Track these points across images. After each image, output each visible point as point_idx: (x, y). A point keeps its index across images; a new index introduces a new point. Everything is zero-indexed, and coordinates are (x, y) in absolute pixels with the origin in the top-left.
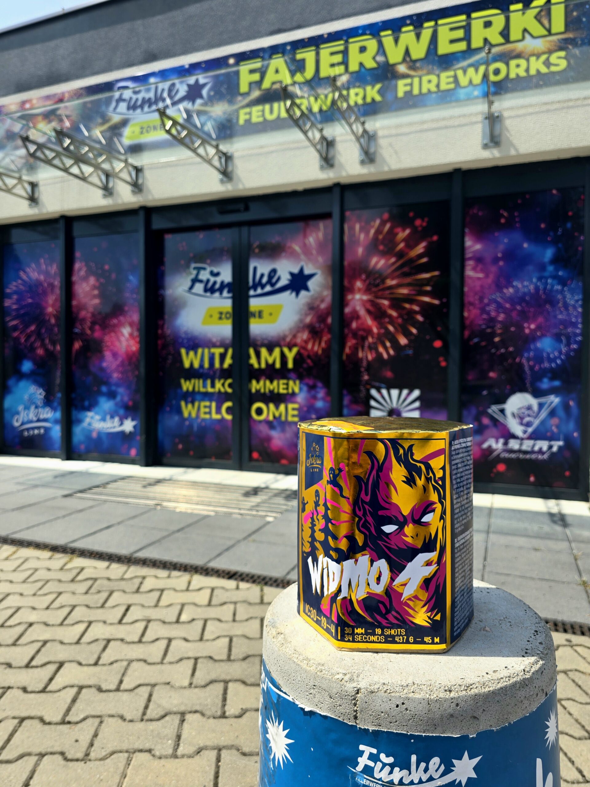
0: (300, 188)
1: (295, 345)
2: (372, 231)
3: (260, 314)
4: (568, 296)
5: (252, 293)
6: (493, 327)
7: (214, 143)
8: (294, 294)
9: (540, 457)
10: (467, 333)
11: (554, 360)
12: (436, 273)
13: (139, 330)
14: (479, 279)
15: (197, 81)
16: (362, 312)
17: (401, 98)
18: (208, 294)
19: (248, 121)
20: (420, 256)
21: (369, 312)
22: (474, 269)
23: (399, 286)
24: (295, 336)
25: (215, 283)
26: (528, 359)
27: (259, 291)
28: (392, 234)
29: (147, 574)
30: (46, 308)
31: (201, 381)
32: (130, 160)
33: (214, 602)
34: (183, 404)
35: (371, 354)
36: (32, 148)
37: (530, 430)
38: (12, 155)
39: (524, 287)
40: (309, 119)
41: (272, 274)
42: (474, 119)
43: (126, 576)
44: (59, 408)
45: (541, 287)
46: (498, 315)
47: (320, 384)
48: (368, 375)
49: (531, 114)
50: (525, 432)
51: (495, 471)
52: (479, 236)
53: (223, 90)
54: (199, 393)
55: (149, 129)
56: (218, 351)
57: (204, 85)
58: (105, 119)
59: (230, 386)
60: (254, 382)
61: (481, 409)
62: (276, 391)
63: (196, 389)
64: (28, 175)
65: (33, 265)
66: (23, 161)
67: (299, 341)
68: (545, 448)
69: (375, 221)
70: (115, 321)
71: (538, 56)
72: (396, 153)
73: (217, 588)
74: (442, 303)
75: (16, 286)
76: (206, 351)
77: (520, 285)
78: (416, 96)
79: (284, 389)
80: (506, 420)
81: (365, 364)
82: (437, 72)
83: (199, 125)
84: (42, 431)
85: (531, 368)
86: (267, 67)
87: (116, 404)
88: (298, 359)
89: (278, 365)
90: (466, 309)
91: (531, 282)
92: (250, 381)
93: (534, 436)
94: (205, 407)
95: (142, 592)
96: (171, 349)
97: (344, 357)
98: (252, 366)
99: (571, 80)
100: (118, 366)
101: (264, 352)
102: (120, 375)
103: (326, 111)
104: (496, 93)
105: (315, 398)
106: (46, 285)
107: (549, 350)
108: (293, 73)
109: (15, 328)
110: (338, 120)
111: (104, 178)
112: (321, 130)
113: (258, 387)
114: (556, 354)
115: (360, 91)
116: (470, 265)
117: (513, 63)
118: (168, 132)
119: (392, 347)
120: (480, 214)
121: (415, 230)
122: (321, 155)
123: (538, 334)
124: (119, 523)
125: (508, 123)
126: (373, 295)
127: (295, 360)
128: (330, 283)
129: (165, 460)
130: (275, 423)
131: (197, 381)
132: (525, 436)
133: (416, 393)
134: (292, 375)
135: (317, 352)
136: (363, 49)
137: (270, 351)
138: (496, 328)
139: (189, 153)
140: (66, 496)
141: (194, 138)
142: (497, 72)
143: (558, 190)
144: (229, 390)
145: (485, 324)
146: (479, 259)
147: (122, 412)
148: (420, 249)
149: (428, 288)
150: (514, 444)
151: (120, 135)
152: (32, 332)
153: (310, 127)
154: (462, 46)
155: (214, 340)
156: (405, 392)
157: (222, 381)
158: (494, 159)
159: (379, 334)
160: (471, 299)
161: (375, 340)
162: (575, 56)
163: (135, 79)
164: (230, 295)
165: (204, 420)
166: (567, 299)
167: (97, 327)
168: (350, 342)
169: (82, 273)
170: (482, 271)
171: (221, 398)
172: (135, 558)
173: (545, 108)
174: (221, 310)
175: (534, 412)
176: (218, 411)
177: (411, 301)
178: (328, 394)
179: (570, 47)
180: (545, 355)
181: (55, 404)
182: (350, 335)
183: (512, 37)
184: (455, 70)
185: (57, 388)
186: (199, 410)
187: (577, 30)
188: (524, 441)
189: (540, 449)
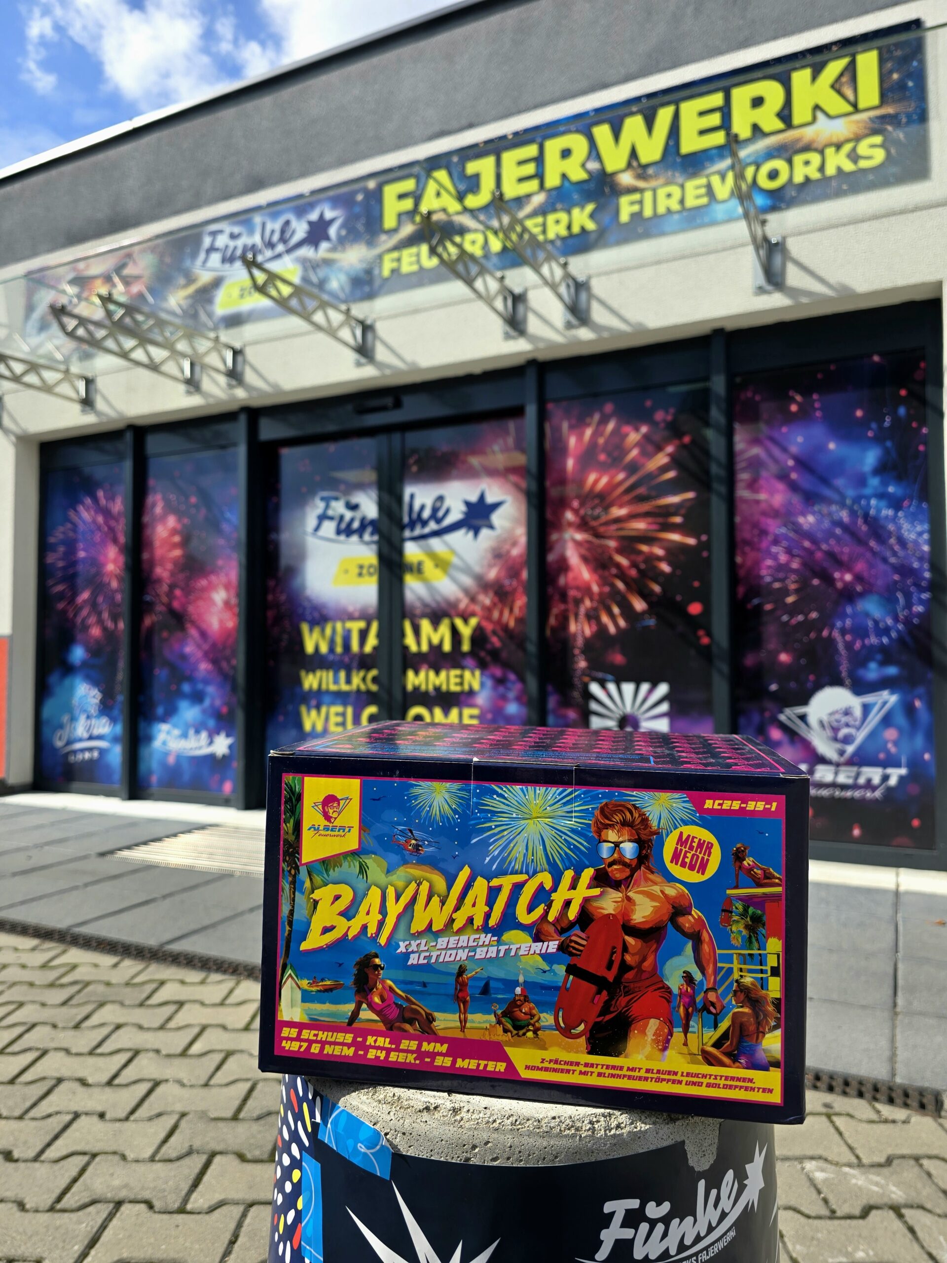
0: (477, 370)
1: (473, 614)
2: (588, 432)
3: (420, 568)
4: (906, 526)
5: (407, 533)
6: (782, 580)
7: (343, 307)
8: (471, 534)
9: (869, 795)
10: (741, 590)
11: (885, 632)
12: (690, 495)
13: (238, 595)
14: (759, 502)
15: (321, 216)
16: (575, 560)
17: (626, 224)
18: (342, 538)
19: (394, 271)
20: (664, 469)
21: (585, 559)
22: (749, 486)
23: (632, 517)
24: (471, 601)
25: (352, 520)
26: (843, 632)
27: (418, 531)
28: (617, 436)
30: (103, 565)
31: (331, 674)
32: (223, 338)
34: (304, 709)
35: (590, 626)
36: (71, 324)
37: (850, 749)
39: (831, 513)
41: (438, 504)
44: (121, 719)
45: (859, 513)
46: (789, 561)
47: (512, 677)
48: (587, 660)
50: (842, 753)
53: (360, 226)
54: (328, 692)
56: (356, 626)
57: (332, 221)
58: (190, 280)
59: (375, 680)
60: (410, 674)
61: (768, 713)
62: (444, 688)
63: (324, 687)
64: (79, 365)
65: (88, 501)
66: (70, 349)
67: (478, 607)
68: (876, 780)
69: (591, 417)
70: (204, 582)
71: (838, 146)
74: (700, 542)
75: (64, 533)
76: (339, 626)
77: (824, 511)
78: (649, 219)
79: (456, 684)
80: (809, 732)
81: (580, 642)
82: (680, 180)
84: (96, 754)
85: (849, 646)
86: (423, 189)
87: (204, 712)
88: (479, 637)
89: (447, 647)
90: (738, 552)
91: (843, 505)
92: (404, 673)
93: (860, 760)
96: (287, 623)
97: (548, 633)
98: (406, 648)
99: (891, 180)
101: (426, 625)
102: (209, 667)
103: (510, 251)
104: (774, 208)
105: (504, 698)
106: (104, 529)
107: (876, 616)
108: (461, 196)
112: (501, 279)
113: (417, 682)
114: (889, 621)
115: (563, 216)
116: (742, 480)
117: (798, 159)
119: (621, 614)
120: (758, 398)
121: (655, 427)
122: (504, 319)
123: (859, 588)
125: (795, 251)
126: (591, 532)
127: (474, 638)
128: (525, 515)
131: (324, 674)
132: (842, 760)
133: (663, 689)
134: (469, 662)
135: (507, 624)
136: (566, 153)
137: (435, 623)
138: (788, 582)
140: (103, 854)
141: (306, 299)
142: (773, 175)
143: (880, 354)
144: (374, 688)
145: (770, 575)
147: (212, 723)
148: (663, 457)
149: (678, 520)
150: (824, 774)
151: (210, 301)
152: (84, 601)
153: (479, 274)
154: (719, 138)
155: (351, 609)
156: (645, 687)
157: (362, 673)
159: (601, 594)
160: (747, 535)
161: (595, 604)
162: (897, 143)
163: (231, 217)
164: (375, 538)
166: (903, 531)
167: (178, 592)
168: (558, 609)
169: (158, 510)
170: (763, 489)
171: (361, 700)
172: (164, 952)
174: (361, 562)
175: (855, 720)
176: (357, 720)
177: (651, 541)
178: (523, 690)
179: (890, 128)
180: (870, 624)
181: (116, 712)
182: (557, 597)
183: (797, 120)
184: (708, 176)
185: (118, 688)
186: (327, 719)
187: (900, 100)
188: (842, 768)
189: (869, 781)
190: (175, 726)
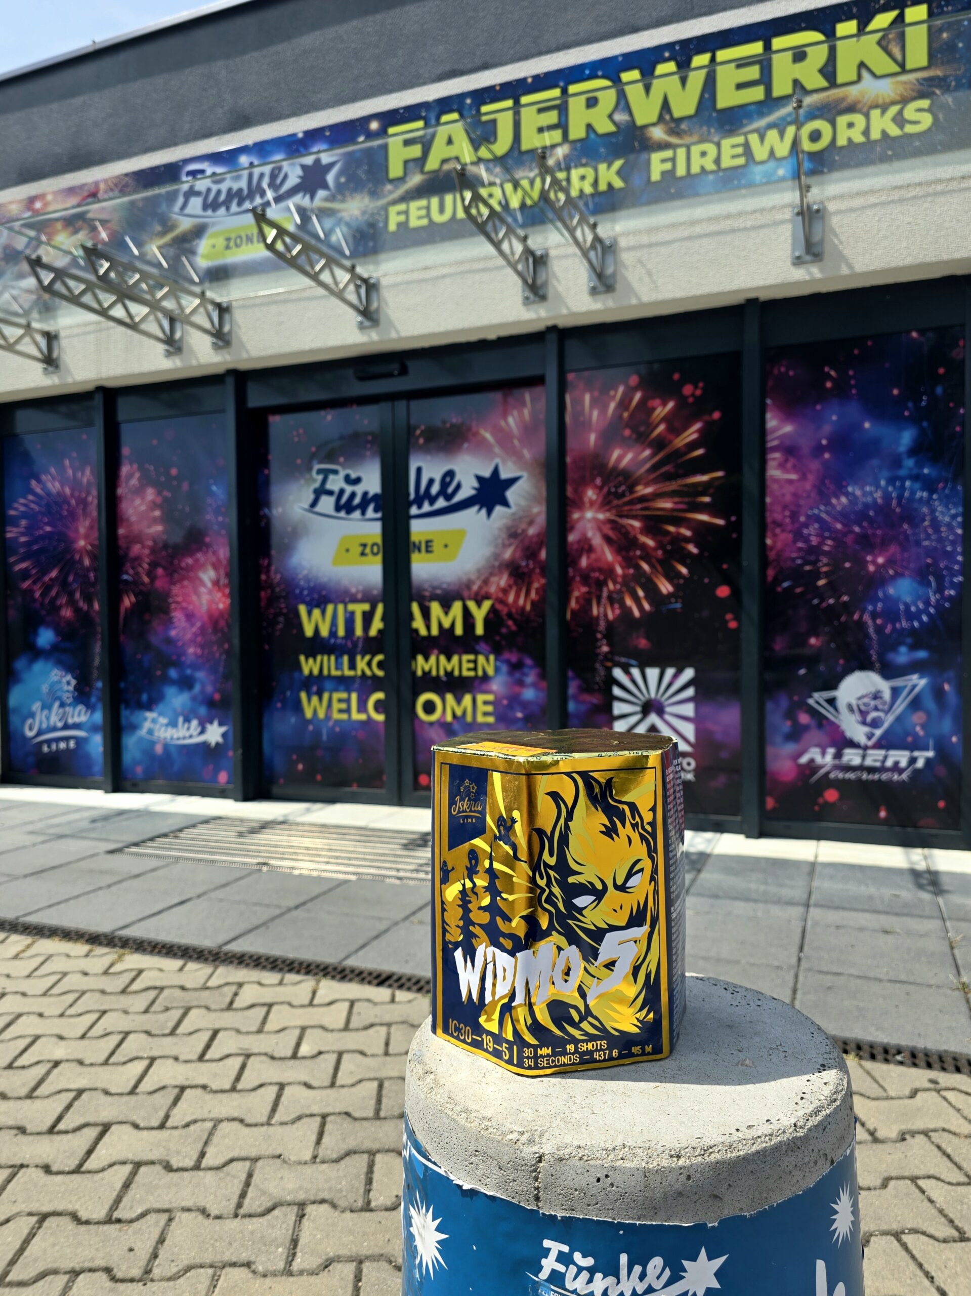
0: (492, 336)
1: (487, 597)
2: (612, 405)
3: (428, 546)
4: (940, 508)
5: (414, 510)
6: (814, 563)
7: (348, 263)
8: (484, 513)
9: (896, 777)
10: (771, 573)
11: (917, 616)
12: (720, 474)
13: (228, 575)
14: (790, 482)
15: (317, 161)
16: (597, 540)
17: (657, 183)
18: (342, 514)
19: (403, 226)
20: (692, 446)
21: (607, 539)
22: (782, 466)
23: (656, 496)
24: (486, 582)
25: (353, 495)
26: (874, 615)
27: (426, 508)
28: (644, 408)
29: (246, 980)
30: (75, 541)
31: (333, 658)
32: (209, 294)
33: (352, 1025)
34: (303, 696)
35: (613, 609)
36: (47, 277)
37: (878, 732)
38: (13, 287)
39: (865, 494)
40: (503, 221)
41: (448, 479)
42: (779, 217)
43: (210, 984)
44: (100, 706)
45: (894, 495)
46: (821, 543)
47: (528, 661)
48: (608, 645)
49: (875, 205)
50: (870, 736)
51: (821, 801)
52: (790, 410)
53: (362, 174)
54: (329, 677)
55: (238, 241)
56: (360, 609)
57: (331, 166)
58: (167, 226)
59: (381, 665)
60: (420, 659)
61: (796, 698)
62: (456, 673)
63: (325, 672)
64: (40, 321)
65: (53, 470)
66: (34, 297)
67: (493, 589)
68: (904, 763)
69: (616, 390)
70: (189, 561)
71: (884, 108)
72: (650, 274)
73: (358, 1000)
74: (730, 524)
75: (25, 505)
76: (341, 607)
77: (858, 493)
78: (682, 178)
79: (469, 669)
80: (838, 716)
81: (602, 625)
83: (322, 235)
84: (72, 744)
85: (879, 630)
86: (433, 136)
87: (194, 699)
88: (492, 620)
89: (459, 631)
90: (769, 534)
91: (878, 486)
92: (414, 658)
94: (340, 701)
95: (236, 1010)
96: (283, 606)
97: (568, 616)
98: (416, 631)
99: (939, 147)
100: (196, 635)
101: (436, 609)
102: (199, 651)
103: (531, 207)
104: (813, 172)
105: (521, 683)
106: (73, 502)
107: (908, 599)
108: (476, 147)
109: (25, 574)
110: (551, 221)
111: (166, 324)
112: (524, 239)
113: (427, 668)
114: (921, 606)
115: (589, 172)
116: (774, 459)
117: (842, 120)
118: (271, 247)
119: (646, 597)
120: (791, 373)
121: (682, 403)
122: (525, 281)
123: (891, 572)
124: (199, 896)
125: (835, 221)
126: (614, 512)
127: (487, 621)
128: (544, 493)
129: (275, 790)
130: (456, 726)
131: (326, 658)
132: (870, 743)
133: (689, 674)
134: (483, 646)
135: (523, 608)
136: (592, 102)
137: (446, 607)
138: (820, 564)
139: (307, 282)
140: (112, 852)
141: (315, 257)
142: (816, 136)
143: (918, 331)
144: (380, 673)
145: (801, 557)
146: (790, 450)
147: (203, 711)
148: (692, 433)
149: (707, 499)
150: (852, 757)
151: (193, 252)
152: (51, 579)
153: (506, 235)
154: (758, 93)
155: (353, 590)
156: (670, 672)
157: (367, 658)
158: (813, 281)
159: (624, 576)
160: (778, 517)
161: (618, 587)
162: (945, 107)
163: (216, 158)
164: (379, 515)
165: (338, 722)
166: (937, 514)
167: (160, 571)
168: (579, 591)
169: (134, 482)
170: (795, 469)
171: (367, 685)
172: (226, 954)
173: (896, 195)
174: (364, 541)
175: (885, 703)
176: (362, 708)
177: (678, 521)
178: (543, 676)
179: (938, 92)
180: (902, 607)
181: (93, 700)
182: (578, 579)
183: (840, 79)
184: (745, 134)
185: (95, 674)
186: (330, 705)
187: (948, 62)
188: (870, 752)
189: (896, 764)
190: (160, 714)
